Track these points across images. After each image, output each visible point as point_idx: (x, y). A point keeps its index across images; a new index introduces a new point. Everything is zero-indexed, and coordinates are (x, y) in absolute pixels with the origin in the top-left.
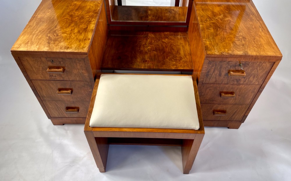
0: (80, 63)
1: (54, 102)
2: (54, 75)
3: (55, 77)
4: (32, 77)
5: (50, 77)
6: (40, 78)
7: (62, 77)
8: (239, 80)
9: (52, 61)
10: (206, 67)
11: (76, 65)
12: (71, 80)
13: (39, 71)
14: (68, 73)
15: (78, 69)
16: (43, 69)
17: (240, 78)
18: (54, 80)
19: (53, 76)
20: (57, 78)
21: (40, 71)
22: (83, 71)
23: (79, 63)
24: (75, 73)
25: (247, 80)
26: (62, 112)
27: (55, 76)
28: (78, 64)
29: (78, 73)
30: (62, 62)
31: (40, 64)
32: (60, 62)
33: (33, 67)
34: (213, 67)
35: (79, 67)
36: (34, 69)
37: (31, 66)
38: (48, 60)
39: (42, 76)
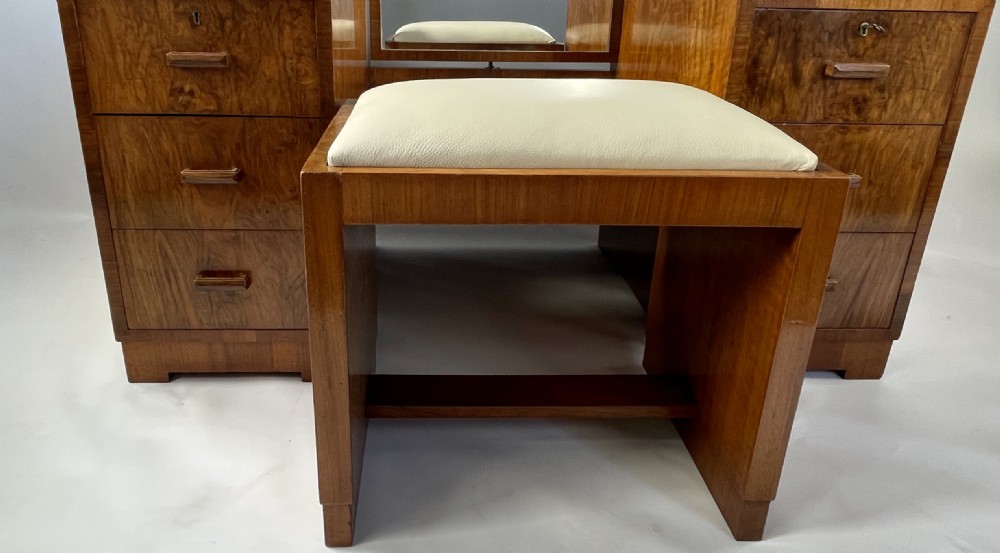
0: (295, 23)
1: (159, 235)
2: (187, 88)
3: (188, 98)
4: (101, 99)
5: (171, 95)
6: (131, 105)
7: (217, 97)
8: (865, 100)
9: (196, 14)
10: (747, 38)
11: (281, 32)
12: (247, 109)
13: (137, 65)
14: (242, 75)
15: (284, 55)
16: (152, 55)
17: (868, 94)
18: (182, 111)
19: (181, 91)
20: (198, 101)
21: (140, 69)
22: (300, 65)
23: (290, 24)
24: (267, 73)
25: (891, 102)
26: (177, 297)
27: (191, 93)
28: (287, 27)
29: (280, 72)
30: (229, 23)
31: (150, 30)
32: (223, 21)
33: (118, 48)
34: (770, 41)
35: (287, 44)
36: (120, 57)
37: (112, 45)
38: (183, 14)
39: (142, 95)
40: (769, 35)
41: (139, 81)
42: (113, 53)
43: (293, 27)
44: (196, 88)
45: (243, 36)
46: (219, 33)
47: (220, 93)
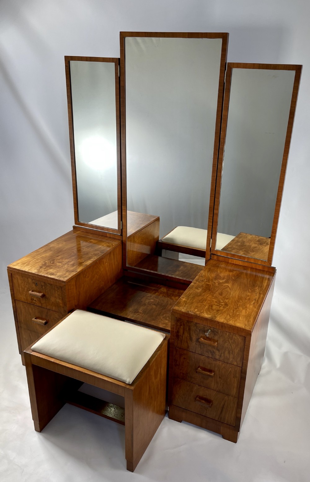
0: (58, 291)
2: (35, 299)
3: (35, 301)
4: (16, 296)
5: (31, 300)
6: (23, 299)
7: (41, 303)
9: (36, 283)
10: (175, 325)
11: (55, 292)
12: (48, 308)
13: (24, 291)
14: (47, 299)
15: (56, 297)
16: (27, 290)
18: (34, 304)
19: (33, 300)
20: (37, 303)
22: (59, 301)
23: (57, 291)
24: (52, 301)
28: (56, 292)
29: (55, 301)
30: (43, 287)
31: (26, 285)
32: (42, 286)
33: (20, 286)
34: (181, 327)
35: (56, 295)
36: (20, 289)
37: (19, 285)
38: (33, 282)
39: (25, 298)
40: (181, 325)
41: (24, 295)
42: (19, 287)
43: (58, 292)
44: (37, 300)
45: (47, 291)
46: (41, 289)
47: (42, 302)
